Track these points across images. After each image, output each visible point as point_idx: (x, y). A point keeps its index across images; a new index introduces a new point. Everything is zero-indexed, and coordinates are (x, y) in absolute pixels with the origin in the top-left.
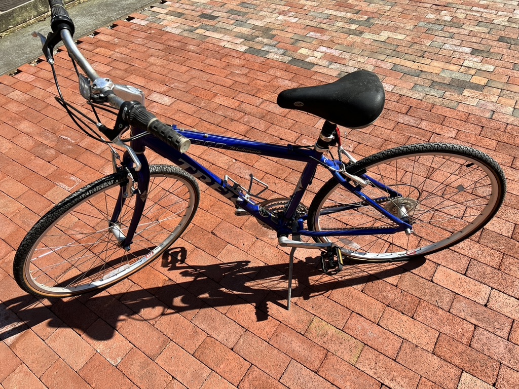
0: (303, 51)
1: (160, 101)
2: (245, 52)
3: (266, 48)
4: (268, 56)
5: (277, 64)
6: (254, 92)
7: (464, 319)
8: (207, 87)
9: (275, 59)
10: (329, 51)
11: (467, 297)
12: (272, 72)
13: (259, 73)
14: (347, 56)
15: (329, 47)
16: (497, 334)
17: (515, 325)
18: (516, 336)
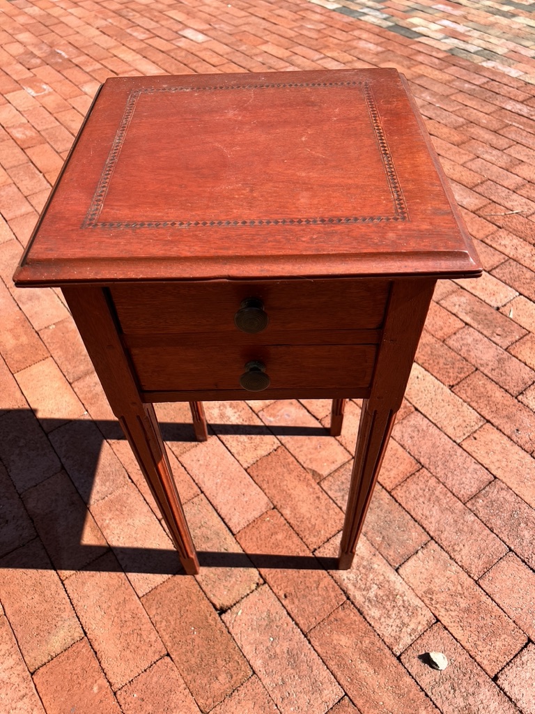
0: (415, 20)
2: (334, 10)
3: (365, 10)
4: (362, 18)
5: (369, 27)
6: (317, 48)
7: (454, 315)
8: (260, 34)
9: (370, 21)
10: (453, 25)
11: (475, 294)
12: (357, 33)
13: (338, 32)
14: (476, 34)
15: (456, 22)
16: (493, 339)
17: (528, 337)
18: (521, 348)
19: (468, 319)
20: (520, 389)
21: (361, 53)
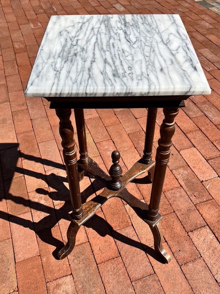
1: (118, 8)
2: (197, 2)
3: (214, 4)
4: (210, 8)
5: (211, 13)
7: (177, 179)
9: (214, 11)
11: (194, 171)
12: (203, 16)
13: (193, 14)
16: (191, 198)
17: (210, 201)
18: (204, 206)
19: (183, 184)
20: (192, 229)
21: (199, 28)
